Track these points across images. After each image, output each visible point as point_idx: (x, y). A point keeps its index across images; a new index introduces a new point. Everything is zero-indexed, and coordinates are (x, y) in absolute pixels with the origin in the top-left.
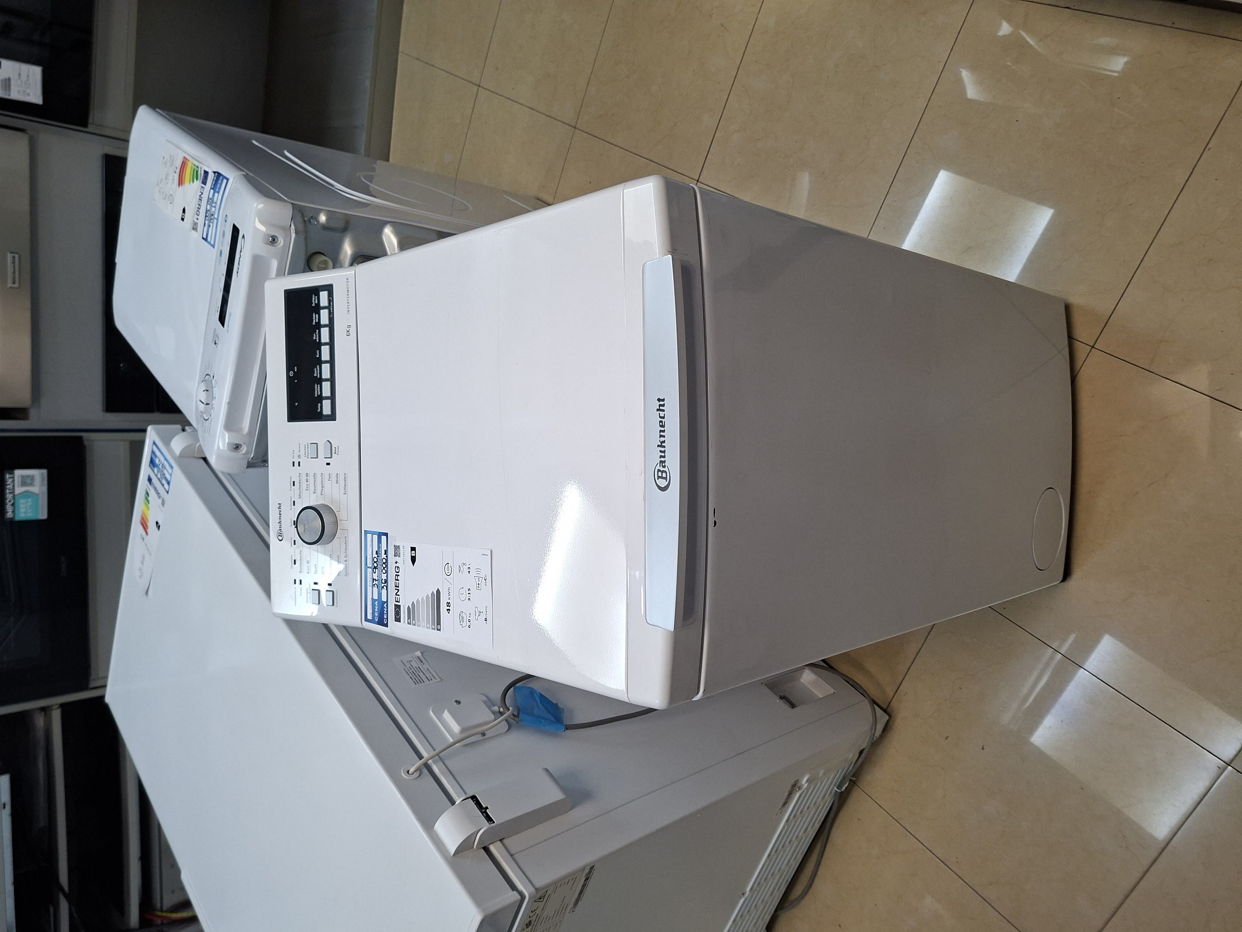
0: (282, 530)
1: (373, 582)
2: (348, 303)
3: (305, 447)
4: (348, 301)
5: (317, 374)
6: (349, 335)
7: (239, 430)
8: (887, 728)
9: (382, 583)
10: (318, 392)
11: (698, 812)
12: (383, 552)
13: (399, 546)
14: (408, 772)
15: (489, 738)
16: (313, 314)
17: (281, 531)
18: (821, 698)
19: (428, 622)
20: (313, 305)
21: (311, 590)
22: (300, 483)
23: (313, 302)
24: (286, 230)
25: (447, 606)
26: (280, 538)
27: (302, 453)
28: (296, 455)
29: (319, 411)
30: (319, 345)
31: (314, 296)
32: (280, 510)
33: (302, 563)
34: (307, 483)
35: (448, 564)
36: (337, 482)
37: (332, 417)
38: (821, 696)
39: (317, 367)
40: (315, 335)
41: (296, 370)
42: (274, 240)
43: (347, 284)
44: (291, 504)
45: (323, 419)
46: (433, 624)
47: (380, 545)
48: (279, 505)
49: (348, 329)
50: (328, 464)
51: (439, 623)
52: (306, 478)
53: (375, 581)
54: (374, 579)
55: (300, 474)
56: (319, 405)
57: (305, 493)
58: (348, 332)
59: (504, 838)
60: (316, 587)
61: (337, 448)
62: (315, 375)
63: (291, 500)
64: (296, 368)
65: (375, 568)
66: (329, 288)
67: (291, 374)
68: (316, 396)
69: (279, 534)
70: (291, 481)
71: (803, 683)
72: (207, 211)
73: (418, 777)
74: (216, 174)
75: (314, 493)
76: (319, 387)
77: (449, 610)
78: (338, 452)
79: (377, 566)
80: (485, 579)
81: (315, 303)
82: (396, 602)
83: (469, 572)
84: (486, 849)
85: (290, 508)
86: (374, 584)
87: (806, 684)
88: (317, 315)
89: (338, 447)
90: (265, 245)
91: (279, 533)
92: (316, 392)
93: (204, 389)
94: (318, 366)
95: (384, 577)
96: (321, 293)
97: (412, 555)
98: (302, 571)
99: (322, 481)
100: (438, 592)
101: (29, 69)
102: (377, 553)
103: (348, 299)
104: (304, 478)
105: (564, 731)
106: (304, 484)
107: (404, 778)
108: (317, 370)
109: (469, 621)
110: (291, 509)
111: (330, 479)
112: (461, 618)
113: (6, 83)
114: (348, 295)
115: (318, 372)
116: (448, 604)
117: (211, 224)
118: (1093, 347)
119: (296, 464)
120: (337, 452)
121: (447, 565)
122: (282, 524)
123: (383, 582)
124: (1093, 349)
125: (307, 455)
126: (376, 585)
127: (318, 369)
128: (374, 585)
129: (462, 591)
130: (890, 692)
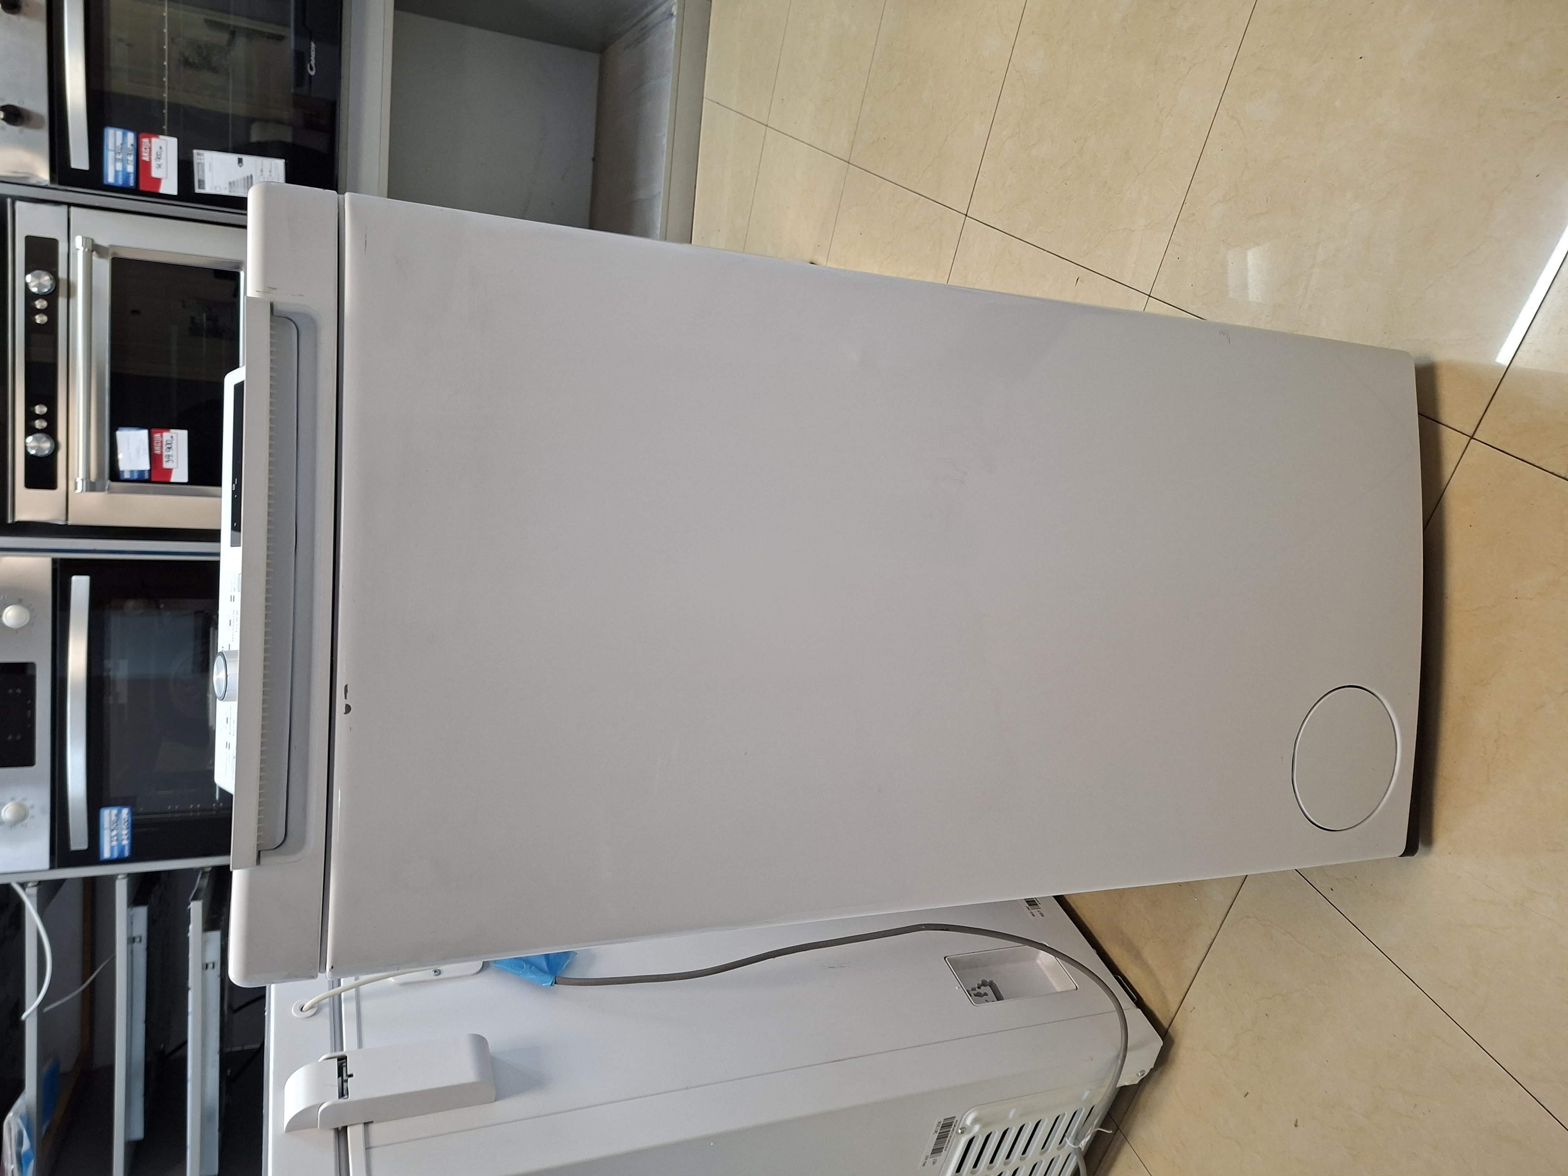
8: (1163, 1059)
11: (716, 1138)
14: (301, 1008)
15: (444, 979)
18: (1057, 993)
38: (1059, 989)
59: (372, 1122)
71: (1038, 965)
73: (310, 1017)
84: (341, 1133)
87: (1043, 968)
101: (271, 164)
105: (551, 985)
107: (294, 1016)
113: (248, 180)
118: (1472, 438)
124: (1472, 440)
130: (1173, 1000)
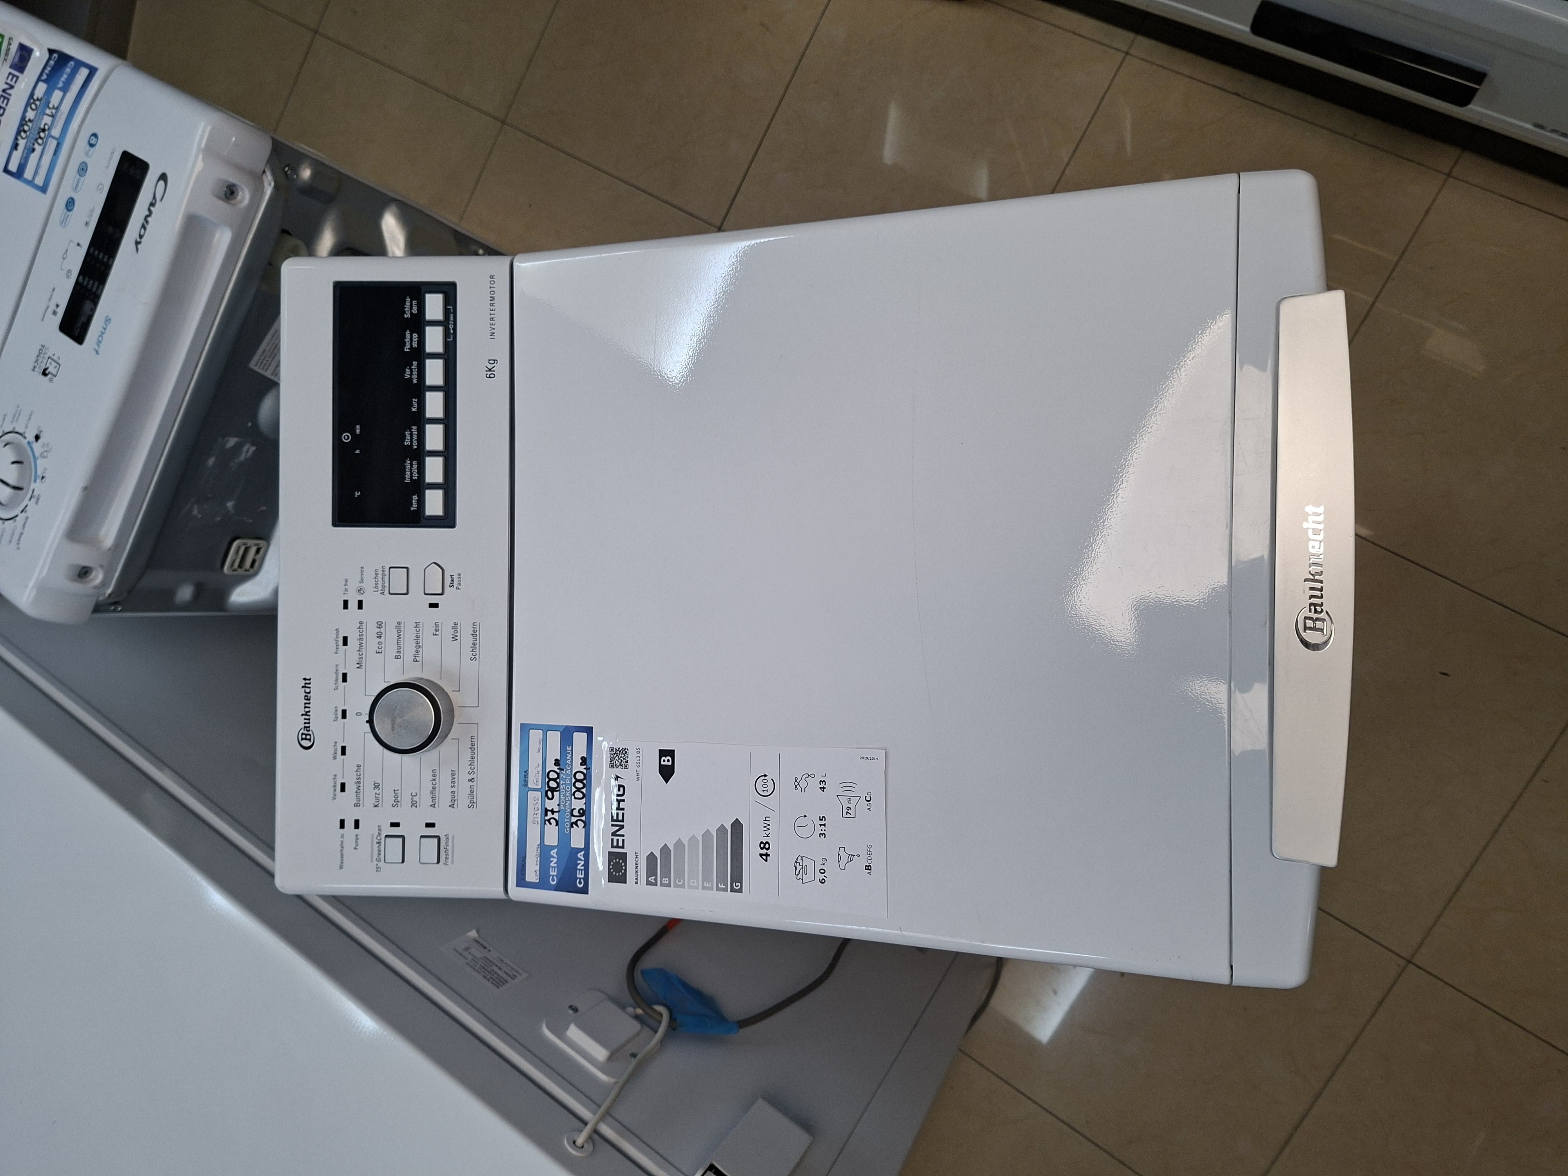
0: (311, 728)
1: (546, 815)
2: (492, 319)
3: (377, 574)
4: (492, 316)
5: (411, 442)
6: (492, 376)
7: (93, 542)
9: (572, 815)
10: (412, 474)
12: (577, 761)
13: (624, 750)
14: (574, 1142)
16: (406, 331)
17: (309, 731)
19: (706, 878)
20: (405, 316)
21: (383, 836)
22: (361, 639)
23: (406, 309)
24: (257, 179)
25: (762, 849)
26: (306, 743)
27: (369, 584)
28: (354, 585)
29: (414, 507)
30: (420, 389)
31: (408, 300)
32: (308, 690)
33: (361, 788)
34: (379, 640)
35: (765, 776)
36: (454, 638)
37: (447, 520)
39: (410, 429)
40: (408, 371)
41: (358, 432)
42: (230, 192)
43: (492, 286)
44: (337, 679)
45: (423, 522)
46: (721, 879)
47: (569, 749)
48: (304, 682)
49: (490, 366)
50: (434, 605)
51: (737, 877)
52: (378, 630)
53: (549, 813)
54: (546, 810)
55: (361, 623)
56: (415, 498)
57: (372, 660)
58: (490, 370)
60: (395, 831)
61: (456, 578)
62: (407, 442)
63: (337, 670)
64: (358, 427)
65: (552, 790)
66: (448, 291)
67: (346, 437)
68: (408, 480)
69: (304, 736)
70: (337, 637)
72: (23, 121)
73: (594, 1148)
74: (55, 55)
75: (397, 657)
76: (415, 466)
77: (767, 855)
78: (459, 584)
79: (558, 786)
80: (868, 799)
81: (411, 313)
82: (613, 846)
83: (824, 788)
85: (334, 686)
86: (547, 818)
88: (415, 336)
89: (459, 574)
90: (215, 199)
91: (302, 734)
92: (408, 473)
93: (14, 460)
94: (414, 428)
95: (579, 805)
96: (429, 297)
97: (663, 763)
98: (361, 802)
99: (418, 637)
100: (737, 826)
102: (557, 763)
103: (492, 312)
104: (372, 630)
106: (372, 642)
107: (575, 1155)
108: (411, 435)
109: (822, 871)
110: (336, 689)
111: (437, 633)
112: (799, 868)
114: (492, 305)
115: (415, 437)
116: (764, 845)
117: (38, 149)
119: (353, 605)
120: (455, 584)
121: (763, 778)
122: (311, 717)
123: (576, 813)
125: (380, 588)
126: (552, 821)
127: (415, 433)
128: (549, 821)
129: (802, 821)
